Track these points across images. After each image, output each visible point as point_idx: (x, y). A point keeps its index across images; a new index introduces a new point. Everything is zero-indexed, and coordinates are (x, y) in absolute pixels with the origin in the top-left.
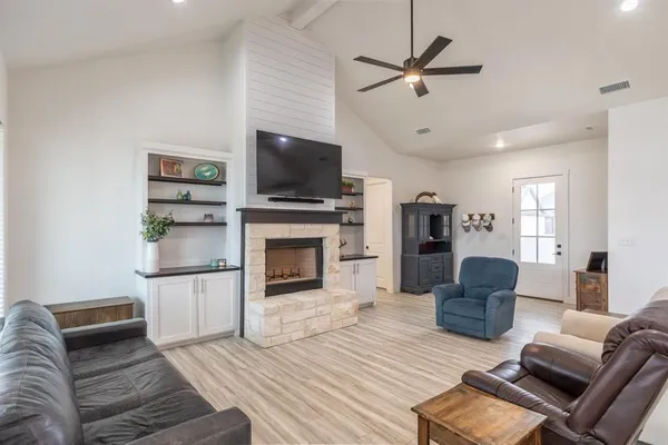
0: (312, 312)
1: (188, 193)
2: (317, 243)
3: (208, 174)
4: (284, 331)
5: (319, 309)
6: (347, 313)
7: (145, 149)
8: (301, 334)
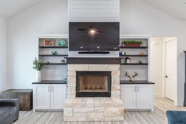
0: (92, 109)
1: (56, 52)
2: (108, 74)
3: (62, 44)
4: (75, 116)
5: (96, 108)
6: (115, 114)
7: (37, 37)
8: (84, 119)
